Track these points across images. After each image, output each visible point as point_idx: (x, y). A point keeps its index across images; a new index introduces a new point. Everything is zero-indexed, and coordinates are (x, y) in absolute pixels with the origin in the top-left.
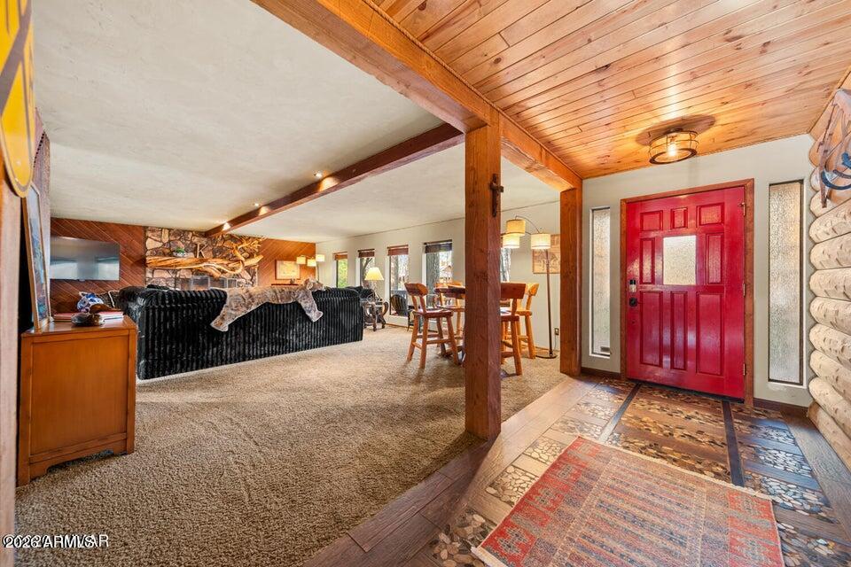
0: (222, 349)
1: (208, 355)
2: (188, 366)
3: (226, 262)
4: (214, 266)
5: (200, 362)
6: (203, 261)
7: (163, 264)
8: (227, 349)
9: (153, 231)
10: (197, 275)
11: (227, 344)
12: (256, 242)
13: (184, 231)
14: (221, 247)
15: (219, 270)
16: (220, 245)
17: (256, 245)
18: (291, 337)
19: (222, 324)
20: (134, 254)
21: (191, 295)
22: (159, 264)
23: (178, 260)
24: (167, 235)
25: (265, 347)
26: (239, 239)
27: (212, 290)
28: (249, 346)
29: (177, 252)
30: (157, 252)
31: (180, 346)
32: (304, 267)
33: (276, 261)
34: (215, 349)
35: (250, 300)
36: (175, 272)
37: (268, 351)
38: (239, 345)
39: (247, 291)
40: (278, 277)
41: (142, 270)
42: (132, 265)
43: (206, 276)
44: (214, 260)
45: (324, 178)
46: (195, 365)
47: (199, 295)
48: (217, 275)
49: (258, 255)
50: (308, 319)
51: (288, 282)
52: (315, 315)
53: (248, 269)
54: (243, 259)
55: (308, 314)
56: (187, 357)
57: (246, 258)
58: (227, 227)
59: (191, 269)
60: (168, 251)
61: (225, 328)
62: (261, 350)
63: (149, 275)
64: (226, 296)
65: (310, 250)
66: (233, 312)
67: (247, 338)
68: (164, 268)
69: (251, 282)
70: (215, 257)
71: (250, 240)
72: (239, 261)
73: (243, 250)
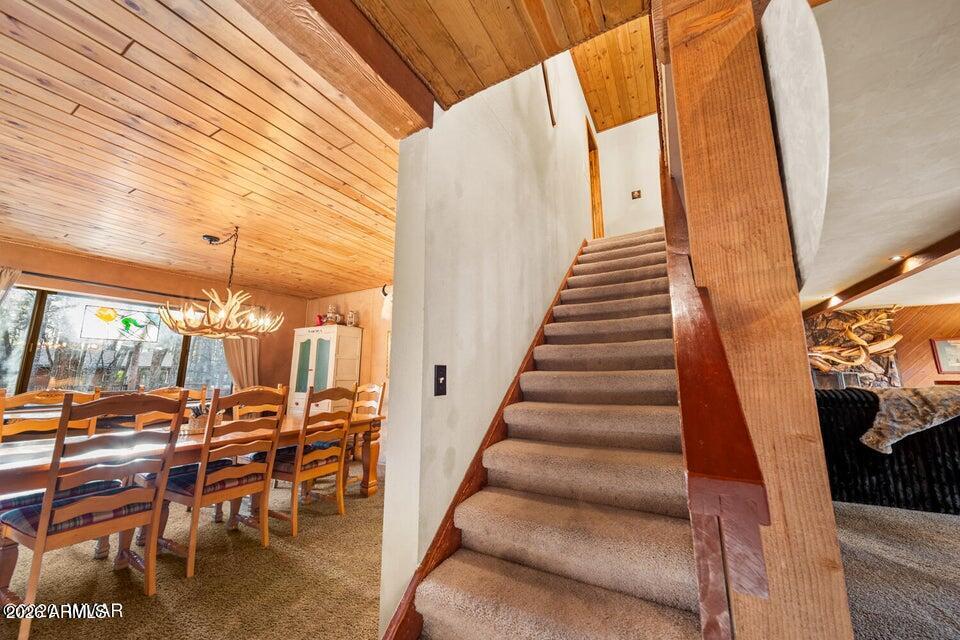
0: (887, 481)
3: (836, 350)
4: (819, 356)
8: (896, 483)
11: (894, 476)
12: (883, 315)
15: (827, 360)
16: (822, 327)
17: (883, 321)
19: (881, 442)
26: (854, 315)
33: (932, 342)
34: (874, 478)
38: (919, 480)
39: (916, 393)
44: (818, 348)
48: (825, 367)
49: (891, 334)
53: (876, 357)
54: (865, 344)
57: (870, 342)
58: (835, 301)
61: (887, 449)
64: (877, 399)
66: (898, 426)
67: (934, 475)
69: (886, 379)
70: (817, 344)
71: (871, 314)
72: (858, 346)
73: (861, 331)
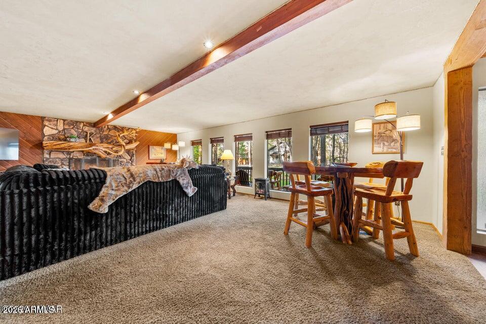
0: (102, 231)
1: (85, 239)
2: (60, 255)
3: (111, 146)
4: (101, 149)
5: (76, 249)
6: (92, 145)
7: (58, 147)
8: (107, 231)
9: (49, 121)
10: (88, 155)
11: (107, 227)
12: (134, 131)
13: (77, 122)
14: (107, 135)
15: (106, 152)
16: (106, 133)
17: (134, 134)
18: (171, 212)
19: (101, 206)
20: (32, 139)
21: (64, 176)
22: (55, 147)
23: (71, 144)
24: (62, 125)
25: (146, 224)
26: (121, 129)
27: (91, 170)
28: (130, 226)
29: (71, 138)
30: (53, 138)
31: (50, 234)
32: (170, 151)
33: (149, 146)
34: (93, 233)
35: (131, 179)
36: (69, 153)
37: (150, 228)
38: (120, 225)
39: (129, 170)
40: (151, 158)
41: (39, 151)
42: (31, 148)
43: (94, 157)
44: (102, 144)
45: (215, 49)
46: (69, 253)
47: (74, 176)
48: (104, 156)
49: (135, 141)
50: (185, 194)
51: (159, 161)
52: (191, 191)
53: (128, 151)
54: (124, 144)
55: (185, 190)
56: (59, 246)
57: (127, 144)
58: (110, 117)
59: (83, 151)
60: (62, 137)
61: (105, 209)
62: (142, 228)
63: (47, 156)
65: (173, 138)
66: (113, 192)
67: (128, 218)
68: (58, 150)
69: (130, 162)
70: (102, 142)
71: (130, 130)
72: (121, 145)
73: (124, 138)
